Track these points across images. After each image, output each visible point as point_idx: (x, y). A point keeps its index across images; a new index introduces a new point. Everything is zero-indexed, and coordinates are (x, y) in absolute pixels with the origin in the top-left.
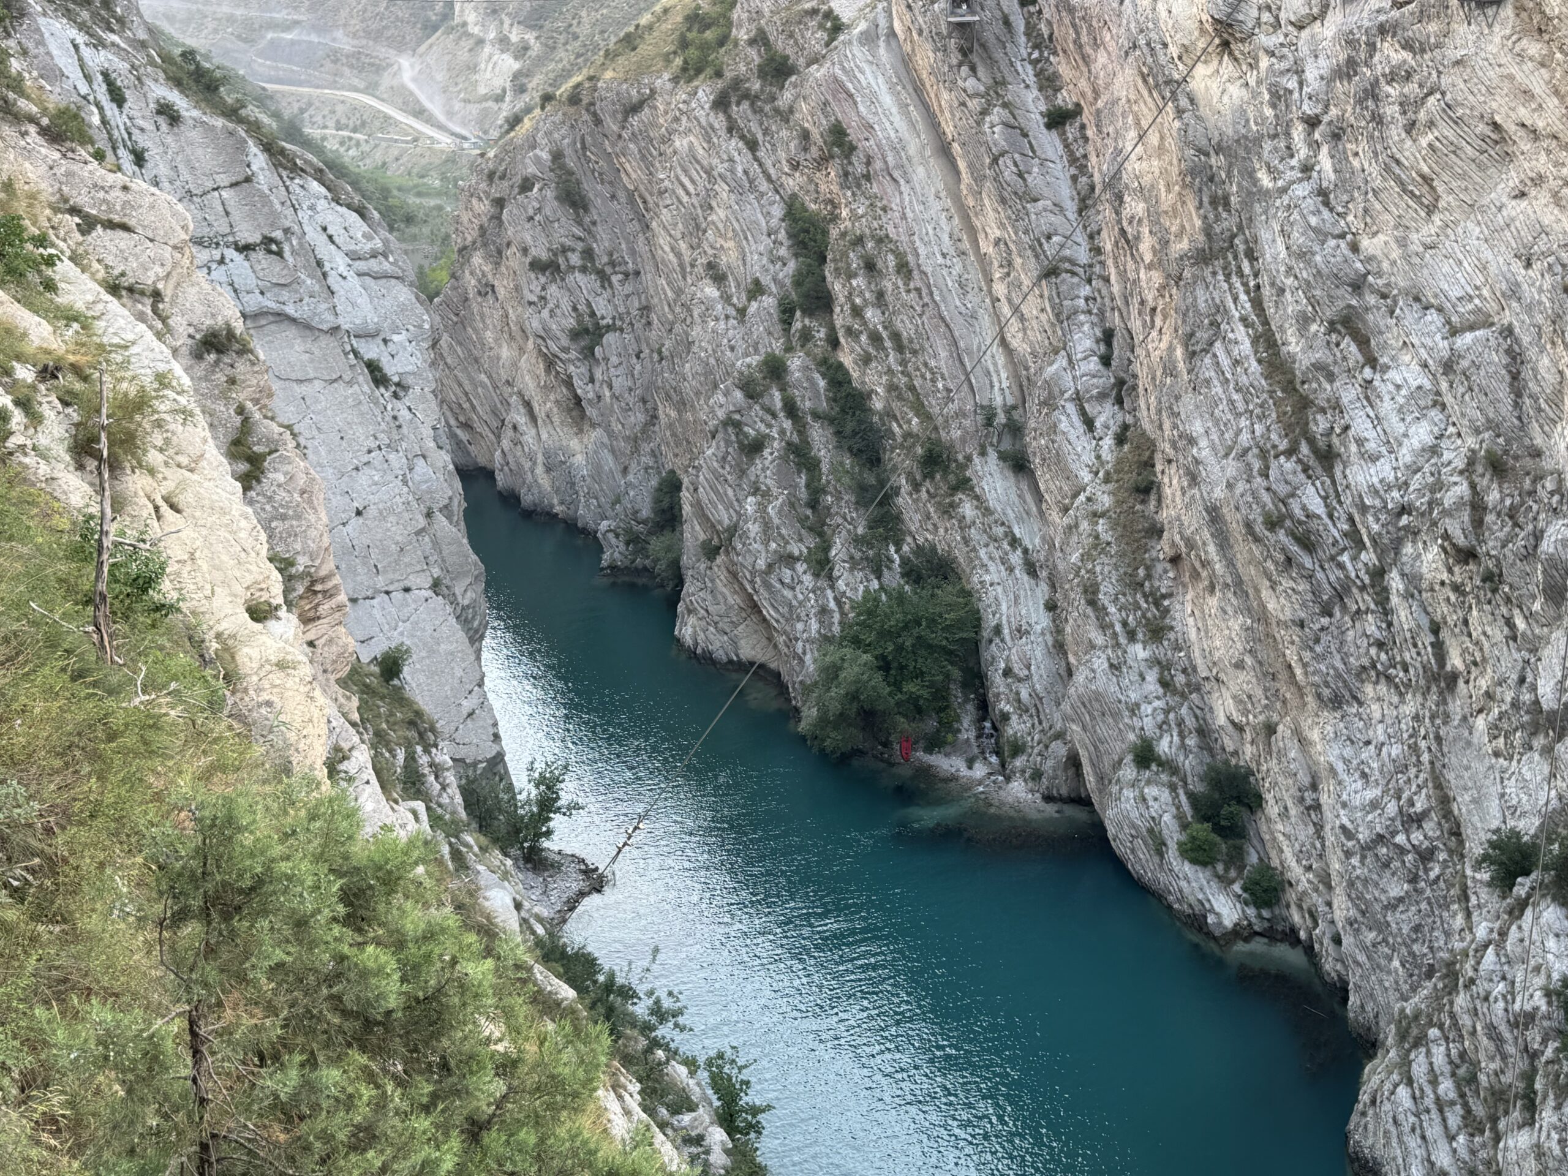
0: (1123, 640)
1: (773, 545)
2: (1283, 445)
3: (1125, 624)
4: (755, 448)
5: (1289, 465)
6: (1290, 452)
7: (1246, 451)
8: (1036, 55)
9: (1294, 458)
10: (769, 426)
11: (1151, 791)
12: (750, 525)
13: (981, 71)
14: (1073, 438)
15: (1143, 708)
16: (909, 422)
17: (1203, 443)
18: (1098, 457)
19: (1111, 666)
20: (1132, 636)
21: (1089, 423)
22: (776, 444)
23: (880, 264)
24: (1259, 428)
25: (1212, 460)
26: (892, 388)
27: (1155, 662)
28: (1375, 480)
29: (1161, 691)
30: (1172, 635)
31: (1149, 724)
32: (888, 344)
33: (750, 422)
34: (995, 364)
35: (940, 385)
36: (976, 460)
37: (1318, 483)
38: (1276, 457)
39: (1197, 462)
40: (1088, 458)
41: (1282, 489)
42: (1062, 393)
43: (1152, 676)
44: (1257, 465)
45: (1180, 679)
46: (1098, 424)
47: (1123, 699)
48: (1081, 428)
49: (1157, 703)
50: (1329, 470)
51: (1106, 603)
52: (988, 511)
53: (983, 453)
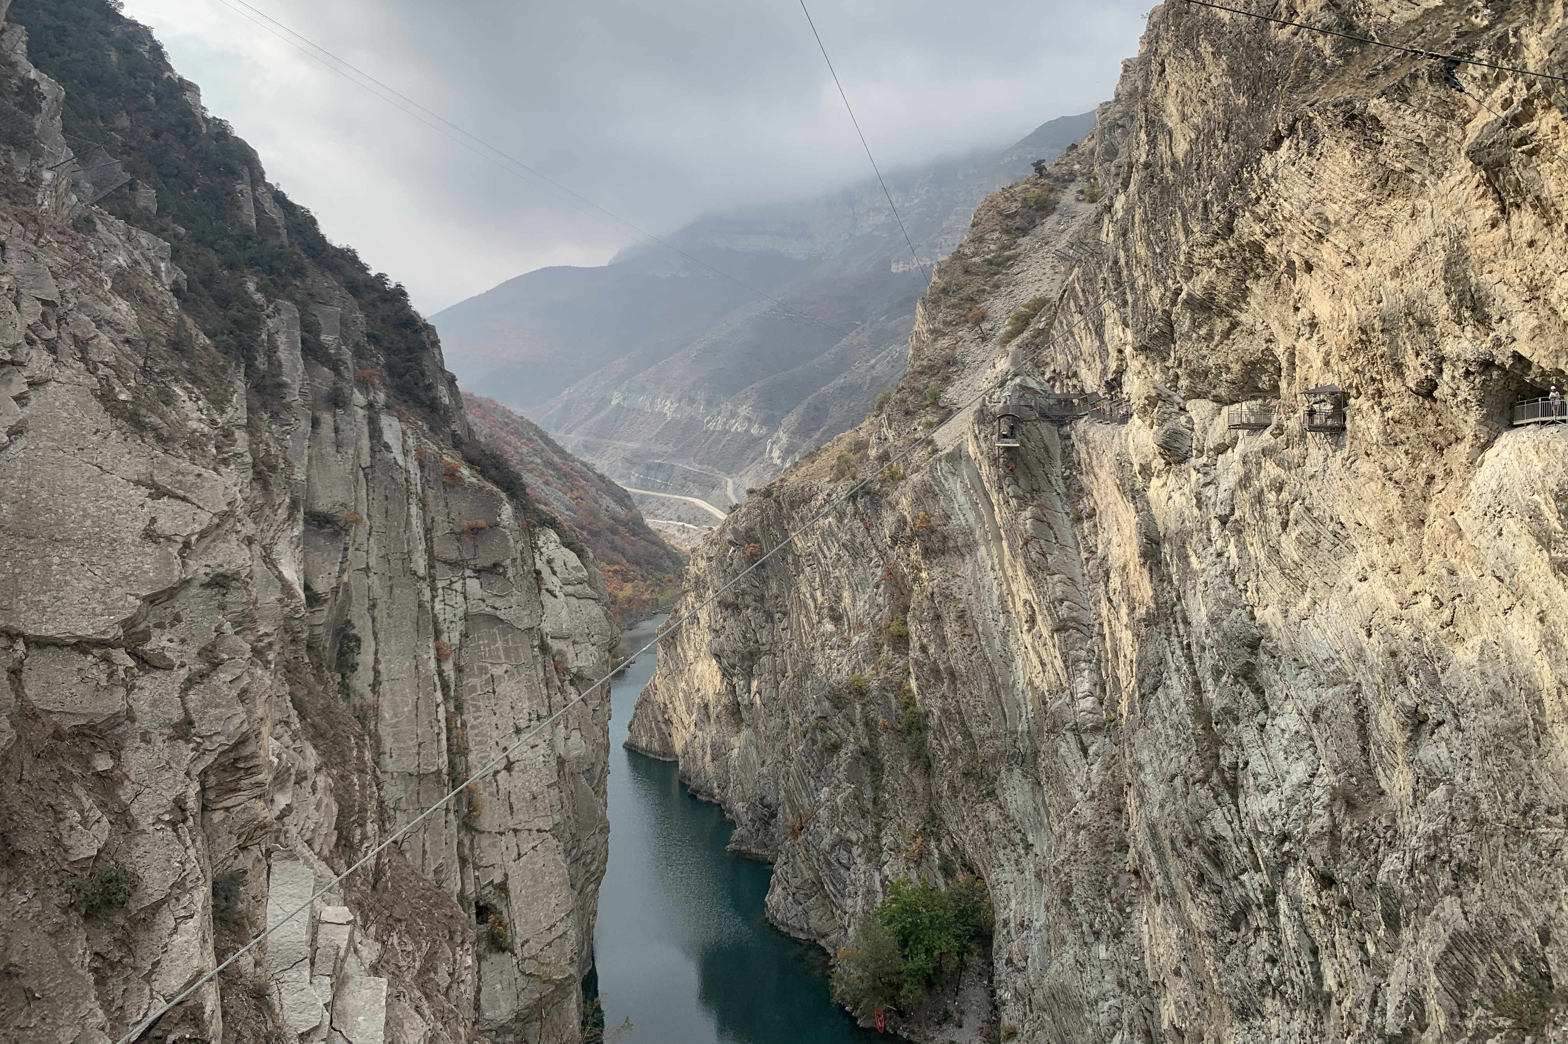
0: (1089, 939)
1: (837, 830)
2: (1200, 774)
3: (1091, 925)
4: (834, 748)
5: (1203, 792)
6: (1203, 781)
7: (1173, 777)
8: (1067, 473)
9: (1207, 786)
10: (848, 732)
12: (821, 811)
13: (1022, 482)
14: (1070, 762)
15: (1100, 1004)
16: (954, 739)
17: (1148, 770)
18: (1089, 779)
20: (1097, 936)
21: (1085, 751)
22: (851, 747)
23: (944, 614)
24: (1184, 759)
25: (1153, 784)
26: (944, 711)
27: (1114, 962)
28: (1266, 809)
29: (1117, 990)
30: (1130, 940)
31: (1104, 1020)
32: (944, 675)
33: (832, 727)
34: (1025, 698)
35: (980, 711)
36: (1003, 774)
37: (1225, 809)
38: (1194, 783)
39: (1144, 786)
40: (1081, 779)
41: (1197, 811)
42: (1064, 724)
44: (1180, 789)
45: (1134, 981)
46: (1091, 751)
47: (1084, 993)
48: (1078, 755)
49: (1113, 1001)
50: (1235, 797)
51: (1078, 904)
52: (1007, 818)
53: (1009, 770)
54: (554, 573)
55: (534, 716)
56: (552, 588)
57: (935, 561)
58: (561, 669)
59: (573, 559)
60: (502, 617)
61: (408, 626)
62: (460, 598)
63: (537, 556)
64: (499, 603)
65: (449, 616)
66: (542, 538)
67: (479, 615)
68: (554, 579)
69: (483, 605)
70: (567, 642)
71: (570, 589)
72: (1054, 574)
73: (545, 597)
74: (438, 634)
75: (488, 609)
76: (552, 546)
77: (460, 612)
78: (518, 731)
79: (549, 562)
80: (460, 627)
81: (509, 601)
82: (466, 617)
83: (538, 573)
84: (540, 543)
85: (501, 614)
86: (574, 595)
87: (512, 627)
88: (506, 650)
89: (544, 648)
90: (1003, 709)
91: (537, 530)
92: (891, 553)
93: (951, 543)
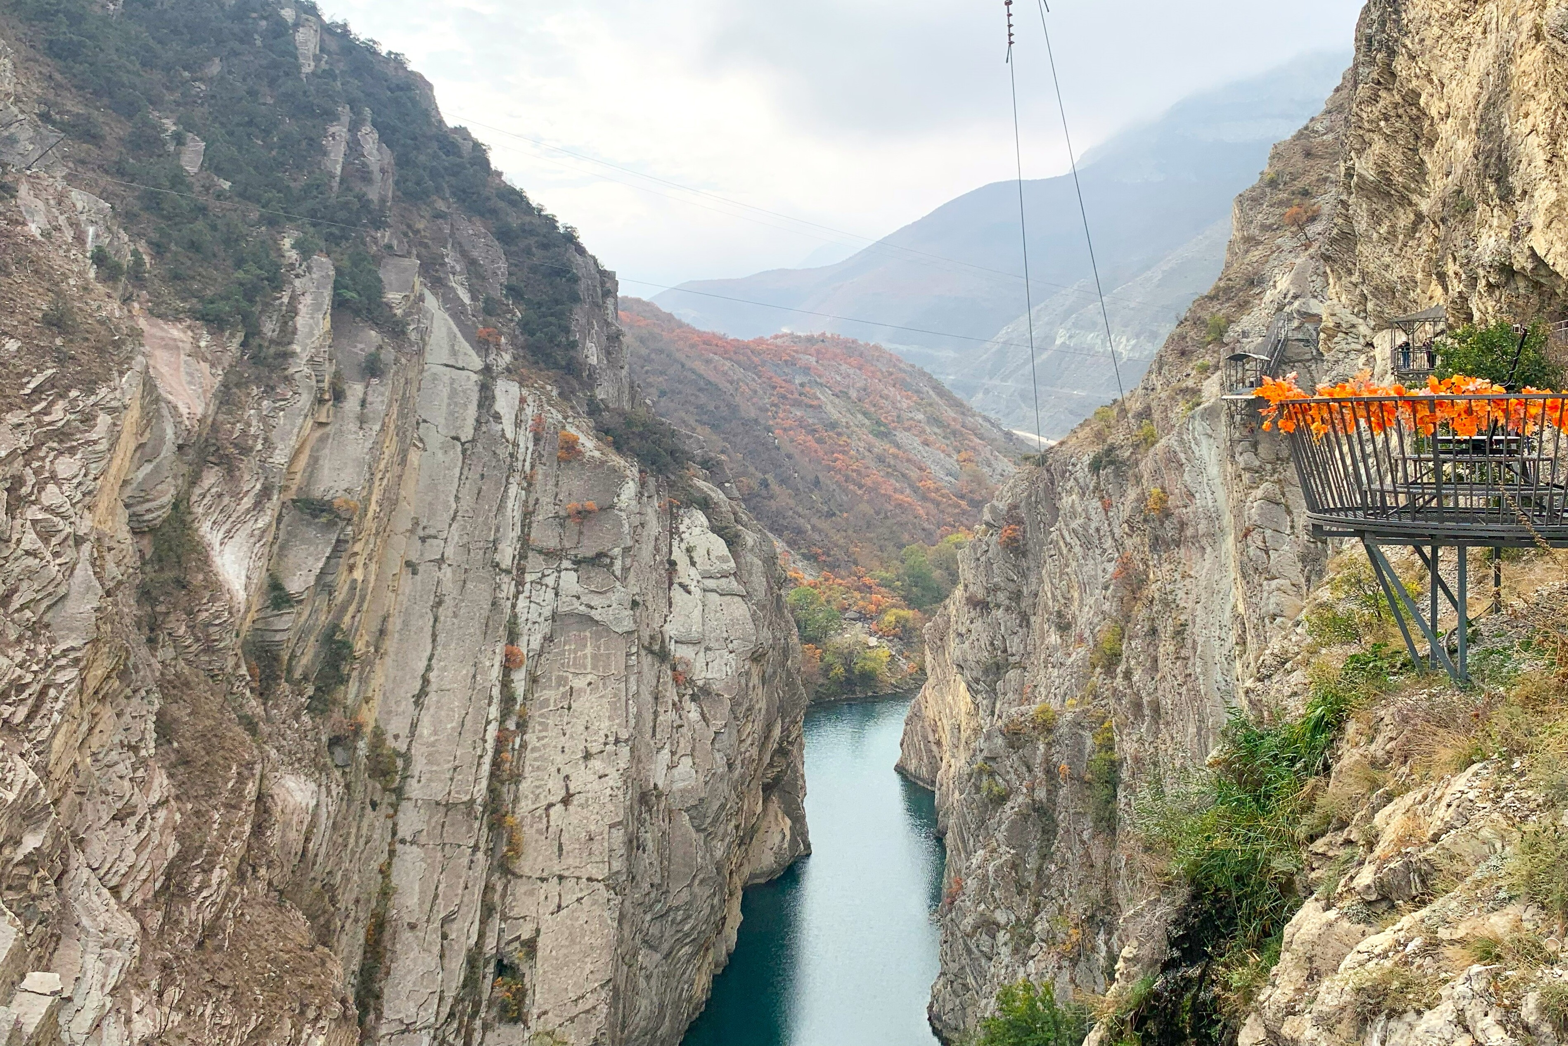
54: (693, 564)
55: (611, 739)
56: (686, 581)
57: (1165, 556)
58: (682, 678)
59: (719, 546)
60: (597, 618)
61: (475, 628)
62: (550, 594)
63: (675, 543)
64: (596, 601)
65: (533, 616)
66: (687, 521)
67: (570, 615)
68: (693, 571)
69: (576, 603)
70: (696, 648)
71: (711, 583)
72: (1274, 578)
73: (677, 593)
74: (513, 637)
75: (583, 608)
76: (697, 531)
77: (547, 612)
78: (587, 756)
79: (689, 550)
80: (545, 628)
81: (609, 598)
82: (554, 617)
83: (673, 564)
84: (682, 528)
85: (595, 614)
86: (715, 591)
87: (608, 630)
88: (595, 657)
89: (663, 656)
91: (681, 512)
92: (1128, 542)
93: (1189, 532)
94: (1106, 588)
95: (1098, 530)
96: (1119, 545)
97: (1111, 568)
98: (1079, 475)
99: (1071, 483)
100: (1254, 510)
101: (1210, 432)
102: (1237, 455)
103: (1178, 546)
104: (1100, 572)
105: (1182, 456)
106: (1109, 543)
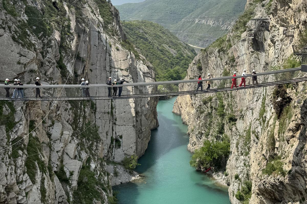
0: (240, 155)
1: (199, 130)
3: (241, 152)
4: (202, 113)
10: (206, 109)
11: (235, 184)
12: (197, 126)
13: (254, 47)
14: (249, 117)
15: (239, 168)
16: (229, 111)
19: (236, 159)
20: (242, 154)
21: (253, 114)
22: (206, 112)
26: (228, 104)
27: (245, 160)
29: (243, 165)
30: (249, 155)
31: (239, 171)
32: (230, 96)
33: (202, 108)
34: (247, 102)
35: (236, 105)
36: (238, 120)
43: (243, 162)
45: (247, 164)
47: (236, 166)
49: (242, 167)
51: (239, 147)
52: (237, 129)
53: (240, 119)
54: (141, 71)
55: (131, 102)
56: (140, 74)
57: (233, 68)
59: (146, 67)
62: (117, 76)
63: (137, 67)
64: (125, 77)
71: (145, 74)
73: (139, 76)
76: (141, 64)
78: (127, 105)
81: (128, 77)
86: (146, 76)
90: (241, 104)
92: (226, 66)
93: (238, 64)
94: (221, 75)
95: (219, 64)
96: (223, 67)
97: (222, 71)
98: (216, 53)
99: (214, 55)
100: (252, 60)
101: (243, 44)
102: (249, 49)
103: (236, 67)
104: (220, 72)
105: (237, 49)
106: (221, 66)
